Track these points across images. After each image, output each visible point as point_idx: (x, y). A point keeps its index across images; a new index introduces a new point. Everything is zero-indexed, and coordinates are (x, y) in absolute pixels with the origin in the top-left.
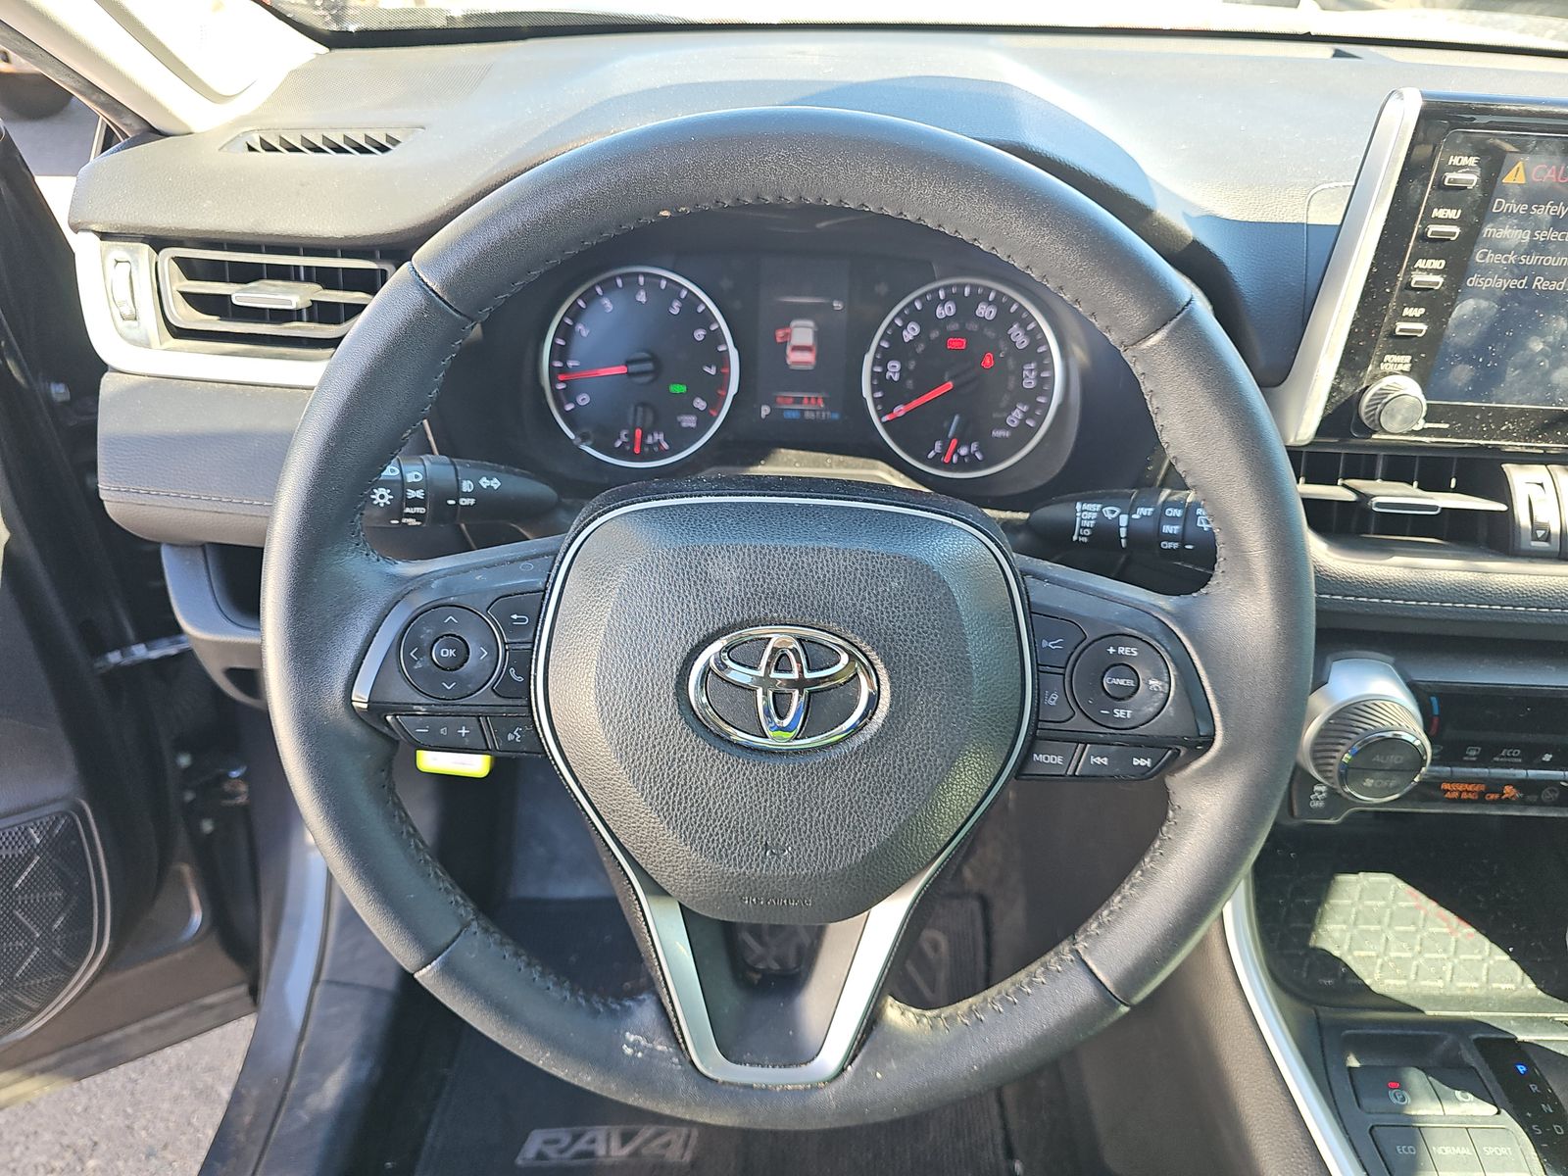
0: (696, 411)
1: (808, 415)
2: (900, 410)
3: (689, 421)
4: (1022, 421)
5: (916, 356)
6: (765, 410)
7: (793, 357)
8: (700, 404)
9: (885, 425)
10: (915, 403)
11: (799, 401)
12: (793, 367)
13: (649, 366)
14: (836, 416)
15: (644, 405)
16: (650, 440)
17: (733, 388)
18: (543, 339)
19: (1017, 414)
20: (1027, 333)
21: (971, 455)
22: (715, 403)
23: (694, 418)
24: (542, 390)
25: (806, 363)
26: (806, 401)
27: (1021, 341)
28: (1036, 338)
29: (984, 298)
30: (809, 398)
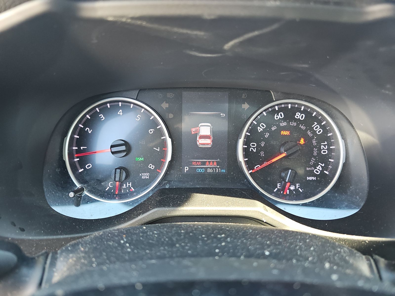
0: (149, 171)
1: (209, 171)
2: (257, 167)
3: (145, 176)
4: (322, 171)
5: (265, 140)
6: (186, 169)
7: (201, 141)
8: (152, 167)
9: (250, 174)
10: (265, 164)
11: (204, 163)
12: (201, 146)
13: (123, 148)
14: (224, 171)
15: (120, 168)
16: (124, 186)
17: (169, 158)
18: (66, 135)
19: (319, 168)
20: (322, 127)
21: (296, 190)
22: (160, 165)
23: (148, 174)
24: (64, 162)
25: (208, 144)
26: (207, 163)
27: (319, 130)
28: (326, 128)
29: (298, 110)
30: (210, 162)
